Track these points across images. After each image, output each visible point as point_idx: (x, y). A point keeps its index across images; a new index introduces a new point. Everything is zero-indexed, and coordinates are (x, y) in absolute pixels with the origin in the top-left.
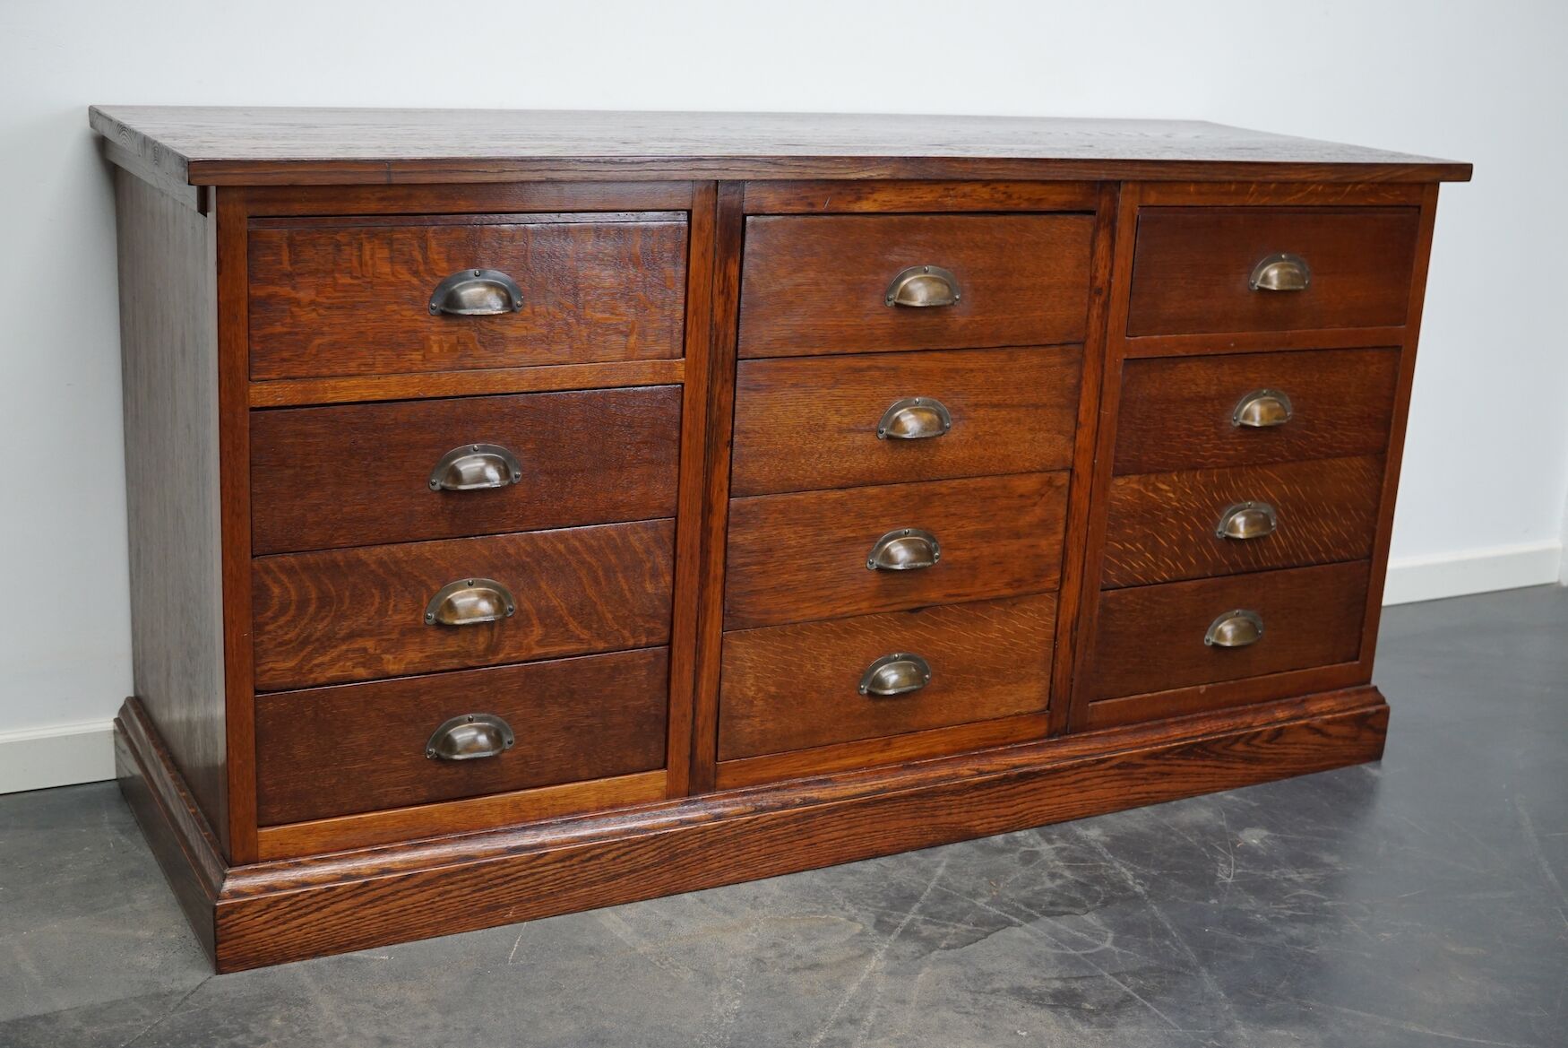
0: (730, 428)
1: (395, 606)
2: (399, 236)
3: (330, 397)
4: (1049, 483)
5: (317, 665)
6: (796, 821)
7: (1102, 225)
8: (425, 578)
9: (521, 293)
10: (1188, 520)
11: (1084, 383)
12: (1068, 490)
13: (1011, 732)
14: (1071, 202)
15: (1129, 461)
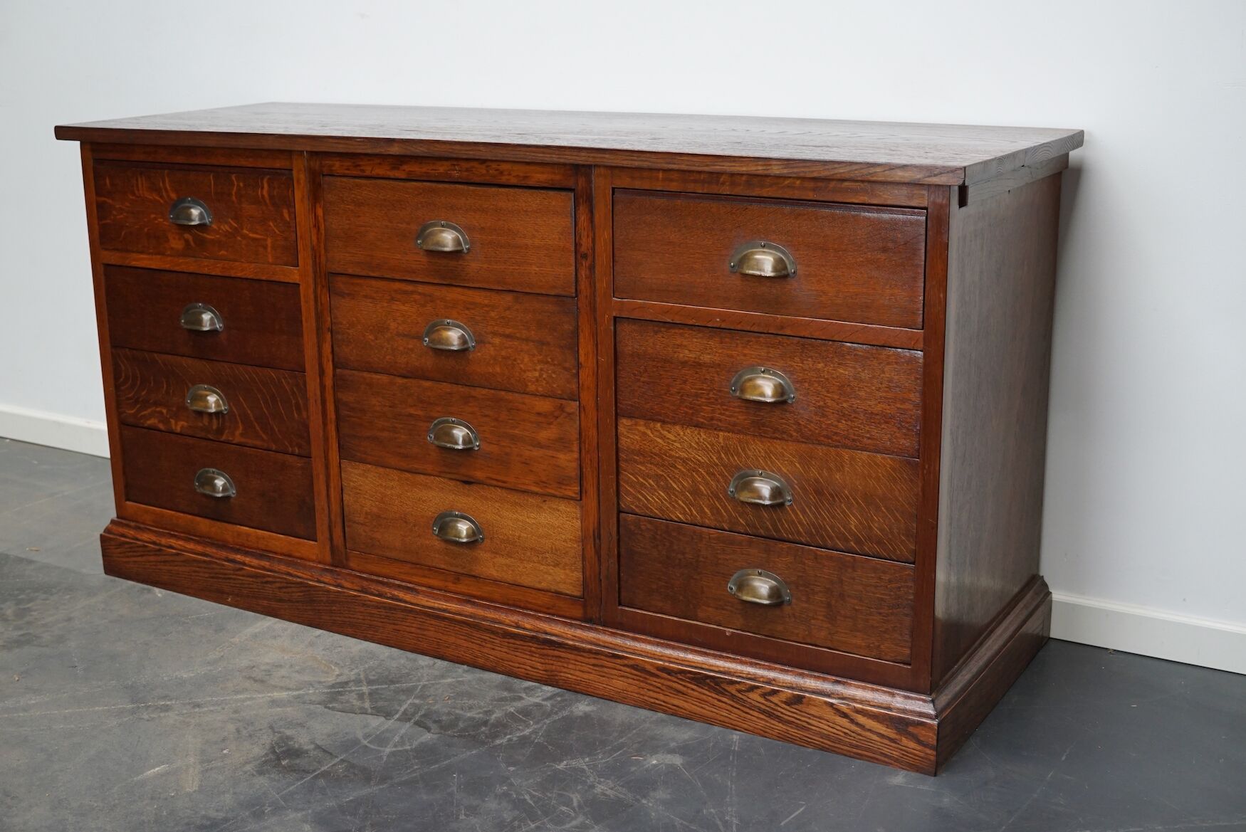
0: (329, 320)
1: (173, 391)
4: (561, 408)
7: (581, 201)
10: (697, 472)
11: (580, 331)
12: (578, 418)
13: (552, 605)
14: (552, 180)
15: (632, 405)
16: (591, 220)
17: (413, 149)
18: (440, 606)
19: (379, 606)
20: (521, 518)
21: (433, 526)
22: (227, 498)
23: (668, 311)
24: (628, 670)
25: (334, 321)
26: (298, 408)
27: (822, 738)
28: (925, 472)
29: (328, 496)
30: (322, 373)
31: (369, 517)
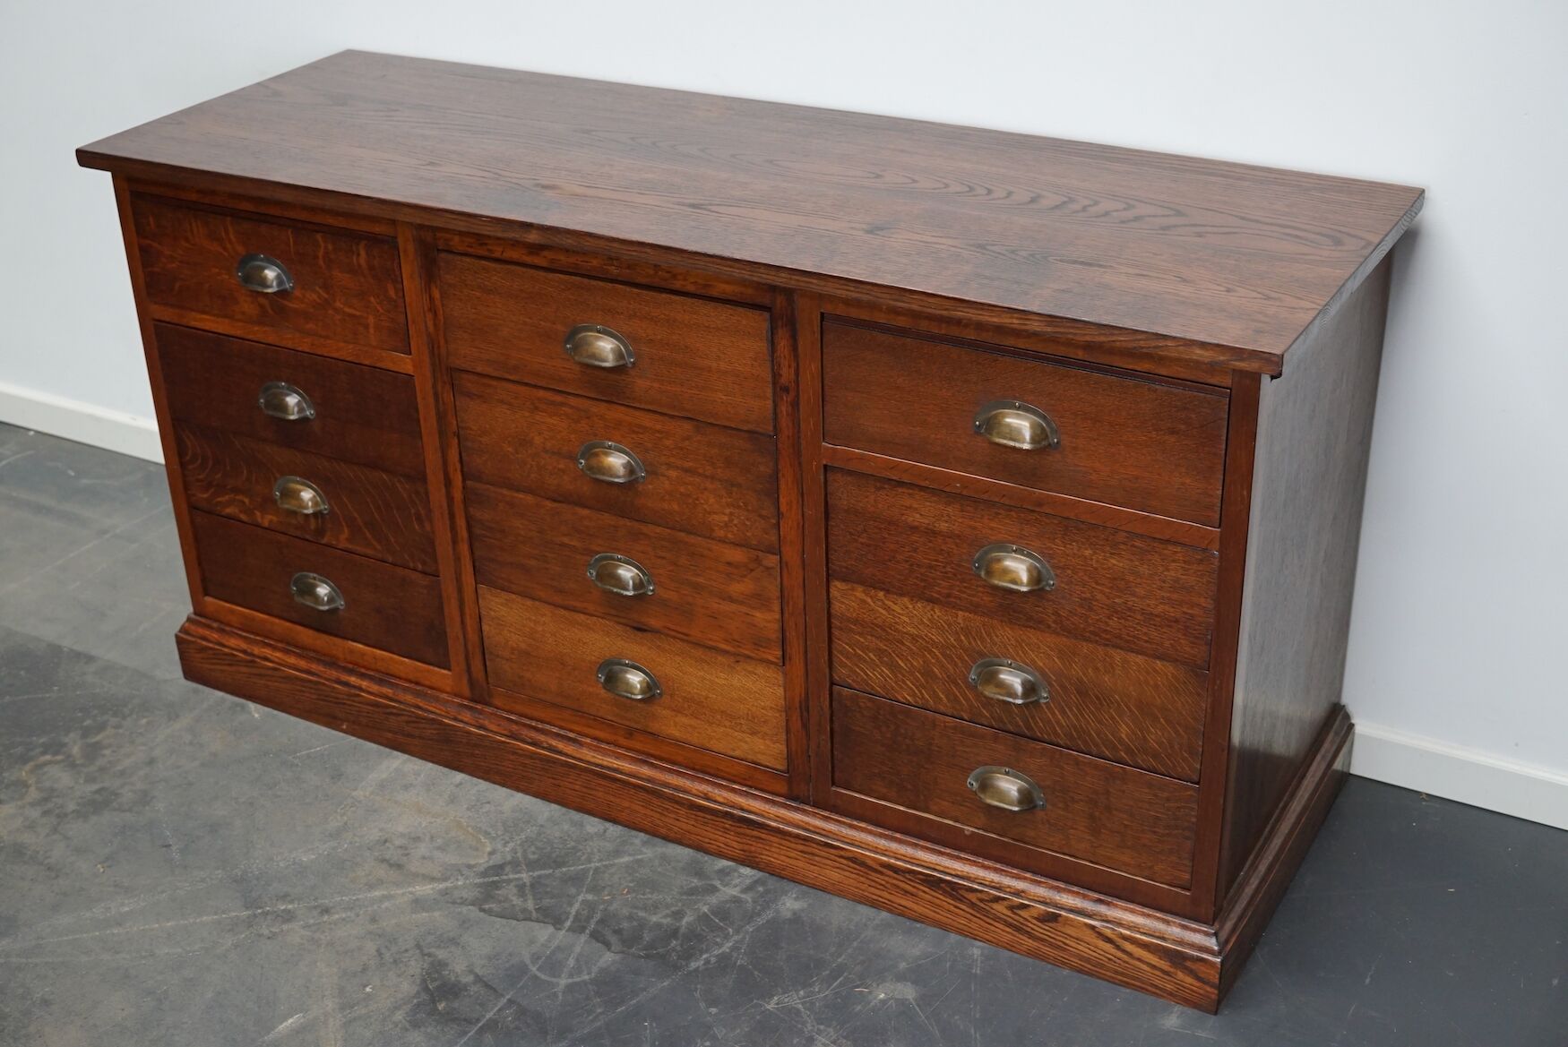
0: (455, 422)
1: (256, 479)
2: (212, 221)
4: (757, 560)
5: (220, 503)
6: (541, 760)
7: (780, 323)
10: (930, 652)
11: (780, 475)
12: (779, 574)
13: (750, 777)
14: (741, 293)
15: (846, 568)
16: (795, 348)
17: (556, 239)
18: (610, 765)
19: (532, 756)
20: (708, 677)
21: (598, 672)
22: (334, 611)
23: (895, 466)
24: (845, 862)
25: (460, 424)
26: (419, 518)
27: (1080, 960)
28: (1216, 687)
29: (463, 622)
30: (448, 483)
31: (516, 652)
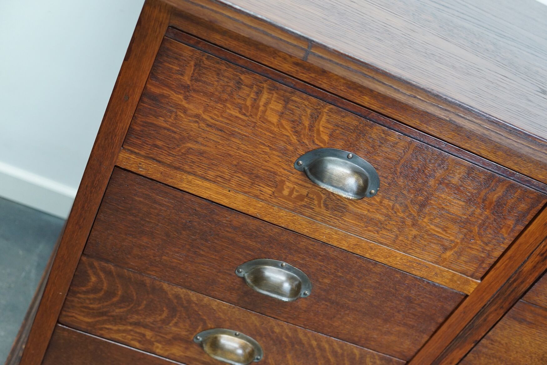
0: (483, 334)
1: (176, 323)
2: (297, 99)
3: (184, 186)
5: (108, 329)
8: (205, 318)
9: (378, 185)
